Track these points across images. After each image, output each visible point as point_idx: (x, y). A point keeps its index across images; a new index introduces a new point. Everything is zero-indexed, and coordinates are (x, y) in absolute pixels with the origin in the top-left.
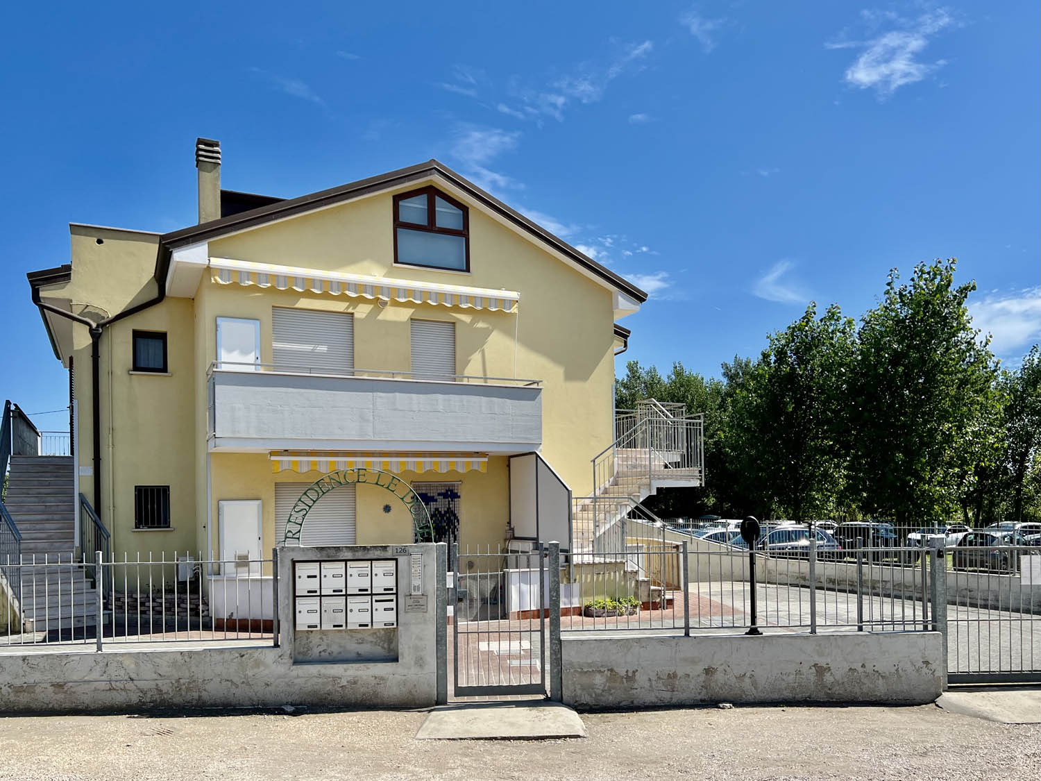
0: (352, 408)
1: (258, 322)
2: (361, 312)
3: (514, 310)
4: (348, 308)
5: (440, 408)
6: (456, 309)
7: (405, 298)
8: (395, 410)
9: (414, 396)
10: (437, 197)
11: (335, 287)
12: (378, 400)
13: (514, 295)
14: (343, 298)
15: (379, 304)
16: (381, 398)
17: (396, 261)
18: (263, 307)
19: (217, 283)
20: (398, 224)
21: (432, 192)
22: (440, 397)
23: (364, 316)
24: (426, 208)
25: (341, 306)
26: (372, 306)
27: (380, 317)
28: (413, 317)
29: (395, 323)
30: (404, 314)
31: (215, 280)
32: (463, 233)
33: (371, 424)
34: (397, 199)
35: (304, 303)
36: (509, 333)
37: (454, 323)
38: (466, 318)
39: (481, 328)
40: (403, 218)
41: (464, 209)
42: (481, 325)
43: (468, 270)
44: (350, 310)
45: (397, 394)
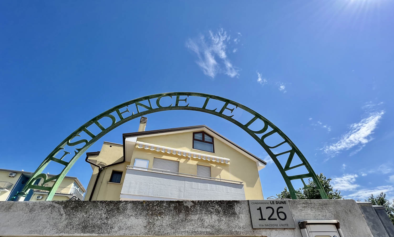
0: (176, 186)
1: (148, 161)
2: (182, 161)
3: (229, 163)
4: (178, 159)
5: (209, 189)
6: (211, 162)
7: (196, 157)
8: (192, 188)
9: (199, 184)
10: (205, 135)
11: (174, 152)
12: (186, 184)
13: (229, 159)
14: (176, 156)
15: (187, 159)
16: (187, 183)
17: (193, 148)
18: (151, 157)
19: (137, 148)
20: (194, 139)
21: (203, 133)
22: (208, 185)
23: (183, 162)
24: (202, 137)
25: (175, 159)
26: (185, 160)
27: (188, 163)
28: (198, 164)
29: (192, 165)
30: (195, 163)
31: (137, 147)
32: (212, 143)
33: (183, 193)
34: (194, 133)
35: (164, 157)
36: (228, 170)
37: (210, 167)
38: (214, 165)
39: (219, 169)
40: (195, 138)
41: (212, 138)
42: (219, 168)
43: (214, 152)
44: (178, 160)
45: (193, 182)
